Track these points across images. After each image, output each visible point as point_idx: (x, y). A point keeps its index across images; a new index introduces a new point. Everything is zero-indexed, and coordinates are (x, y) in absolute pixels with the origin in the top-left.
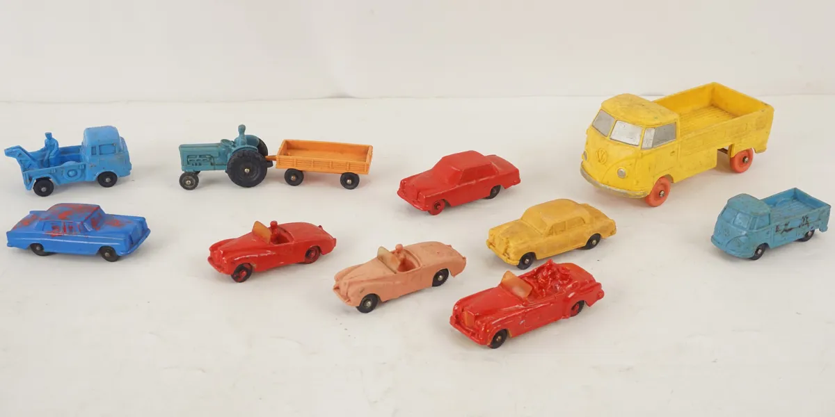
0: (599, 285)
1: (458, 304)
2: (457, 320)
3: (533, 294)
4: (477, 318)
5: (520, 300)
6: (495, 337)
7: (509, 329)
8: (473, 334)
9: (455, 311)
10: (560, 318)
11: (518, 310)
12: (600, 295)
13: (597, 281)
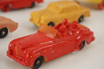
0: (92, 33)
1: (11, 43)
2: (11, 53)
3: (57, 36)
4: (23, 49)
5: (51, 39)
6: (36, 61)
7: (44, 56)
8: (21, 60)
9: (10, 47)
10: (73, 50)
11: (50, 44)
12: (93, 39)
13: (91, 30)
